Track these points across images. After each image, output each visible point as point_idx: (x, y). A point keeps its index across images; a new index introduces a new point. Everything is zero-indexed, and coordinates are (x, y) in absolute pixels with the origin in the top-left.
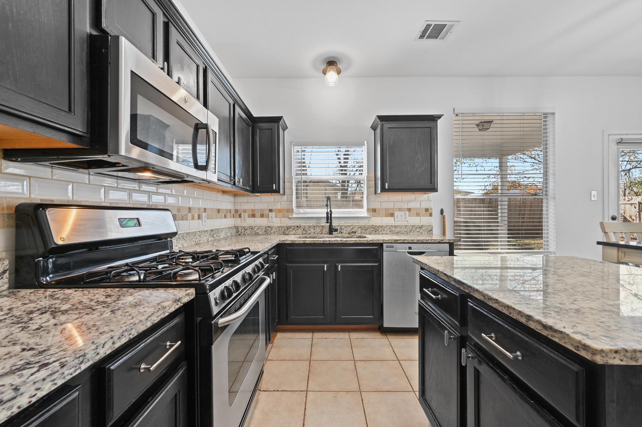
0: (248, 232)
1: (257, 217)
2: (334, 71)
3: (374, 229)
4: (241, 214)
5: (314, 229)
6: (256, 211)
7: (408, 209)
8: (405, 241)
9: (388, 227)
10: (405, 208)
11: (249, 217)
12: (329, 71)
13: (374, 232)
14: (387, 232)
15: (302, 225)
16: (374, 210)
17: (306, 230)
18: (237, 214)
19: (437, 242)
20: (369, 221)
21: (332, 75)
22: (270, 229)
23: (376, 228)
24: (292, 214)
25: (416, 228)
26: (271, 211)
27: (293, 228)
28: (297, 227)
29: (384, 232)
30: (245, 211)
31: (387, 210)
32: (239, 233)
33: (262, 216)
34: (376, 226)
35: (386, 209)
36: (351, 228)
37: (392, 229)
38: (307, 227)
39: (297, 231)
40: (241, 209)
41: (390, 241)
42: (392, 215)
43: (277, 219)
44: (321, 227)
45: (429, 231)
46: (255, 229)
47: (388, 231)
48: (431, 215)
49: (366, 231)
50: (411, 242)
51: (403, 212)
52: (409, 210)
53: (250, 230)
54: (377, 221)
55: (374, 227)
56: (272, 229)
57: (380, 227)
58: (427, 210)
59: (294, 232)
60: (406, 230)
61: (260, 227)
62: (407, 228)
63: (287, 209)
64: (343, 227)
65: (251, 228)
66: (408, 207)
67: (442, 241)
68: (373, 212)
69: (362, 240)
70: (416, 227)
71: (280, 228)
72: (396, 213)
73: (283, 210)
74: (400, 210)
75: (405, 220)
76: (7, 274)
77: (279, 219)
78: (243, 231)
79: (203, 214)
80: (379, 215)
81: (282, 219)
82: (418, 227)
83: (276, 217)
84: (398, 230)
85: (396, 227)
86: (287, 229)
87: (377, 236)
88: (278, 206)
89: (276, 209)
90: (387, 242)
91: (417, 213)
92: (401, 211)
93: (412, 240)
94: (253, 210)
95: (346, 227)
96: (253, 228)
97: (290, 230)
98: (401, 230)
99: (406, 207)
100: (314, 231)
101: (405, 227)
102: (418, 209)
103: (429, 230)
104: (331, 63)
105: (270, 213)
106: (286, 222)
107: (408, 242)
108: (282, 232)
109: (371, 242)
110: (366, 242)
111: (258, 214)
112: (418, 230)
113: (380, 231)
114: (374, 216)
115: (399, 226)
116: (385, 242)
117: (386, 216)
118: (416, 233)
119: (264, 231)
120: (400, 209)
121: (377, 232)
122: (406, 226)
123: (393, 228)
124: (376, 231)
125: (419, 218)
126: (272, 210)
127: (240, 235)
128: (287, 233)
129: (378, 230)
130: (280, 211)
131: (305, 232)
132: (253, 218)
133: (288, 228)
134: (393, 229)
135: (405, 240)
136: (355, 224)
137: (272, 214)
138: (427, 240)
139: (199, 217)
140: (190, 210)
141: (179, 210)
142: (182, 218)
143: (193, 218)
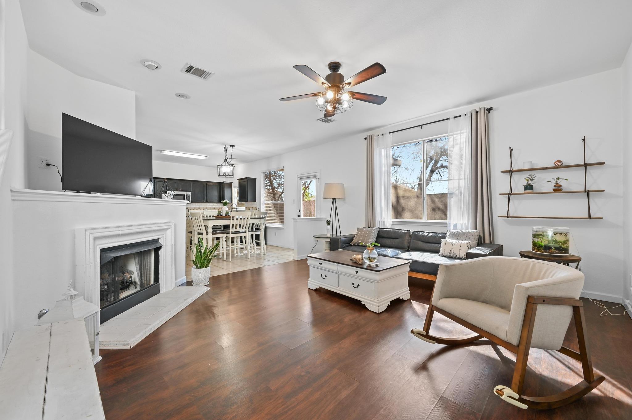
139: (203, 210)
140: (199, 208)
141: (195, 208)
142: (196, 210)
143: (201, 210)
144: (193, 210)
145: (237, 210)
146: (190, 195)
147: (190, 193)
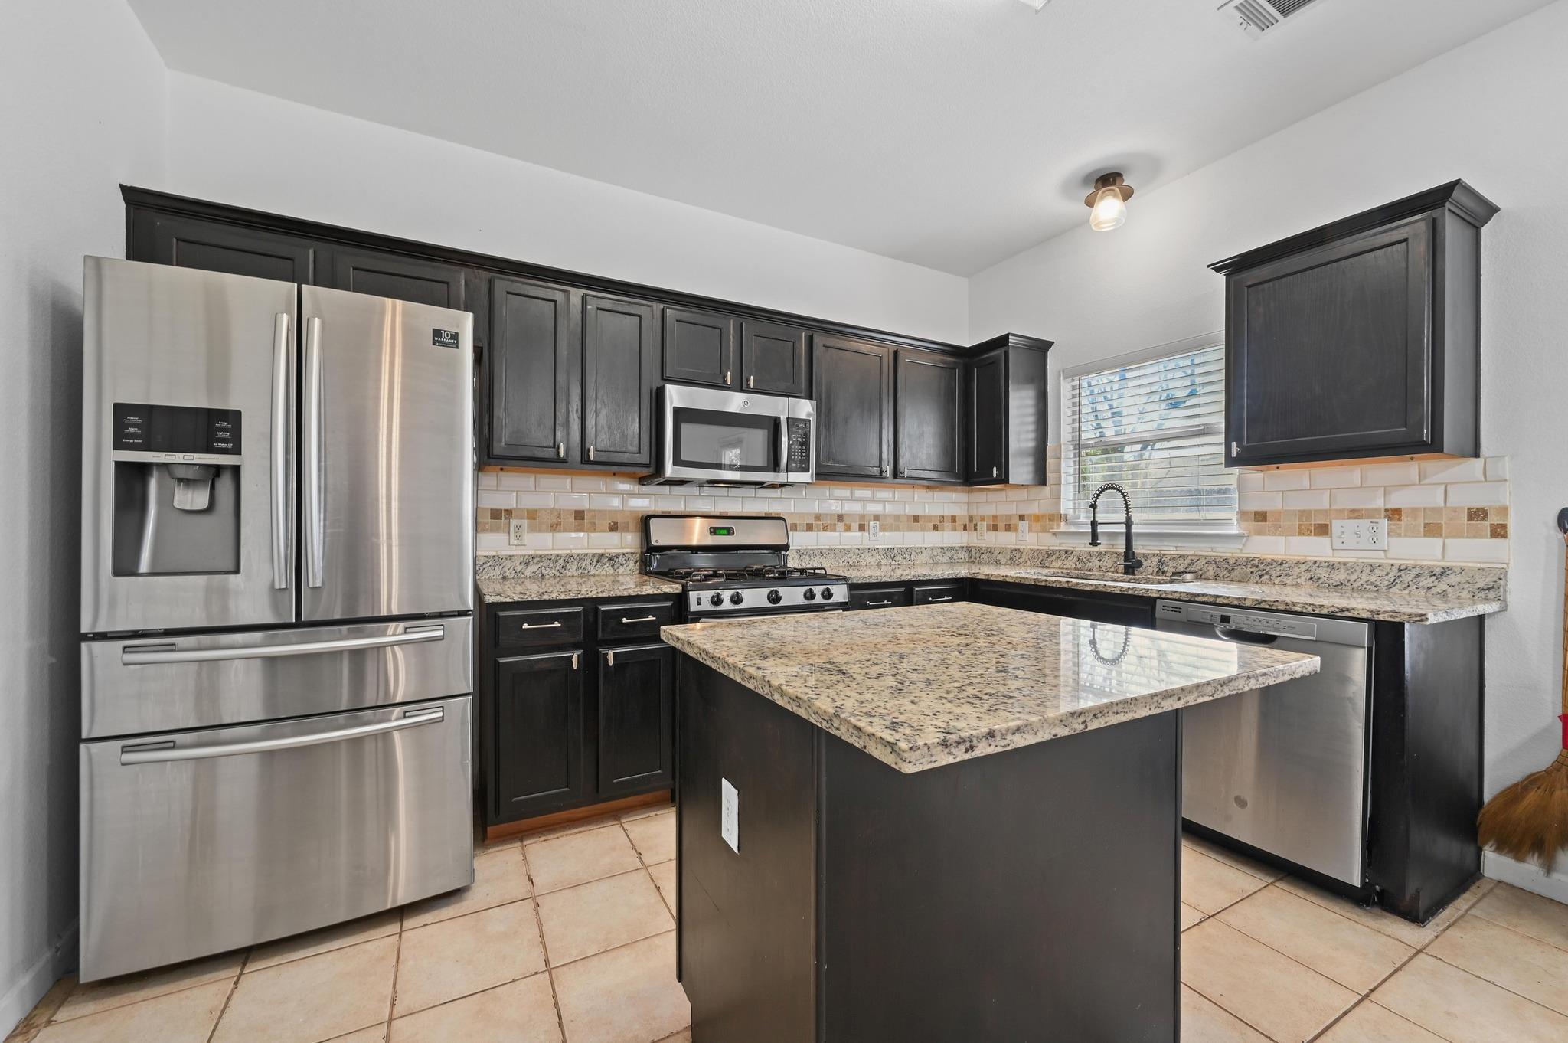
0: (985, 557)
1: (1001, 531)
2: (1115, 196)
3: (1254, 569)
4: (976, 525)
5: (1100, 560)
6: (999, 518)
7: (1386, 510)
8: (1219, 601)
9: (1304, 567)
10: (1378, 510)
11: (988, 530)
12: (1102, 198)
13: (1254, 578)
14: (1299, 581)
15: (1077, 549)
16: (1261, 516)
17: (1084, 560)
18: (970, 524)
19: (1325, 611)
20: (1244, 545)
21: (1109, 207)
22: (1018, 555)
23: (1261, 567)
24: (1058, 526)
25: (1418, 576)
26: (1022, 518)
27: (1057, 554)
28: (1066, 553)
29: (1289, 581)
30: (983, 519)
31: (1304, 514)
32: (972, 559)
33: (1008, 528)
34: (1261, 561)
35: (1304, 511)
36: (1188, 561)
37: (1316, 573)
38: (1085, 555)
39: (1066, 562)
40: (977, 515)
41: (1177, 596)
42: (1323, 530)
43: (1031, 534)
44: (1115, 555)
45: (1481, 590)
46: (996, 554)
47: (1303, 578)
48: (1499, 532)
49: (1229, 571)
50: (1236, 603)
51: (1365, 523)
52: (1394, 514)
53: (988, 554)
54: (1268, 546)
55: (1256, 562)
56: (1021, 555)
57: (1275, 564)
58: (1477, 514)
59: (1060, 563)
60: (1373, 578)
61: (1002, 550)
62: (1377, 572)
63: (1050, 515)
64: (1166, 560)
65: (989, 550)
66: (1389, 506)
67: (1342, 611)
68: (1256, 520)
69: (1109, 586)
70: (1415, 572)
71: (1035, 554)
72: (1337, 526)
73: (1043, 516)
74: (1355, 514)
75: (1373, 547)
76: (638, 563)
77: (1035, 534)
78: (978, 555)
79: (872, 523)
80: (1277, 530)
81: (1040, 534)
82: (1426, 572)
83: (1030, 531)
84: (1340, 576)
85: (1332, 566)
86: (1046, 556)
87: (1265, 588)
88: (1034, 509)
89: (1030, 515)
90: (1170, 596)
91: (1426, 525)
92: (1360, 517)
93: (1239, 599)
94: (995, 517)
95: (1174, 559)
96: (993, 550)
97: (1054, 558)
98: (1353, 577)
99: (1380, 503)
100: (1099, 564)
101: (1367, 570)
102: (1437, 510)
103: (1481, 585)
104: (1108, 180)
105: (1021, 523)
106: (1049, 542)
107: (1226, 602)
108: (1038, 562)
109: (1130, 592)
110: (1118, 592)
111: (1002, 525)
112: (1430, 582)
113: (1275, 575)
114: (1260, 533)
115: (1345, 564)
116: (1163, 596)
117: (1300, 533)
118: (1415, 592)
119: (1008, 557)
120: (1353, 511)
121: (1266, 577)
122: (1373, 568)
123: (1320, 571)
124: (1261, 576)
125: (1439, 541)
126: (1024, 516)
127: (973, 562)
128: (1047, 565)
129: (1267, 573)
130: (1037, 518)
131: (1081, 564)
132: (994, 533)
133: (1049, 554)
134: (1322, 573)
135: (1219, 596)
136: (1200, 553)
137: (1024, 526)
138: (1287, 604)
139: (862, 528)
140: (840, 517)
141: (818, 517)
142: (825, 529)
143: (848, 529)
144: (810, 528)
145: (1129, 553)
146: (807, 422)
147: (805, 409)
